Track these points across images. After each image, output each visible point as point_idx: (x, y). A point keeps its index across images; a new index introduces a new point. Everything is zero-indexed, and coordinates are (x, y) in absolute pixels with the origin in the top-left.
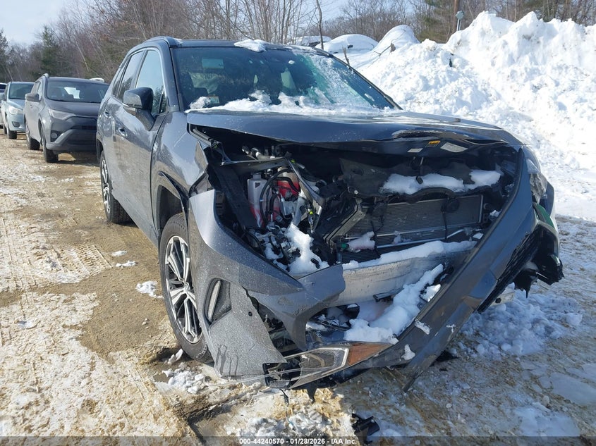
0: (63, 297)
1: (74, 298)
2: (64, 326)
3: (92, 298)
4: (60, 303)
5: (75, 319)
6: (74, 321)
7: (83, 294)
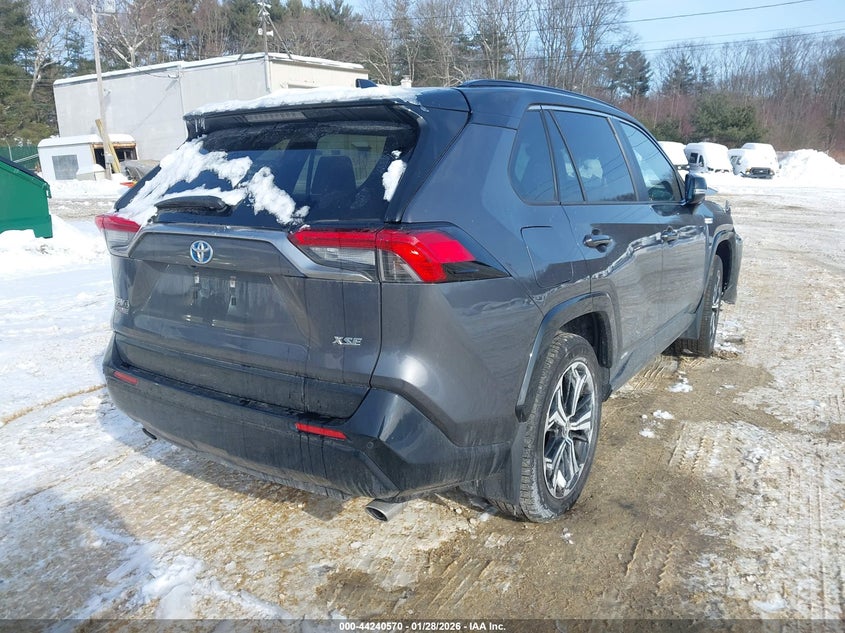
0: (768, 411)
1: (758, 405)
2: (780, 391)
3: (739, 400)
4: (775, 407)
5: (768, 392)
6: (771, 390)
7: (745, 406)
